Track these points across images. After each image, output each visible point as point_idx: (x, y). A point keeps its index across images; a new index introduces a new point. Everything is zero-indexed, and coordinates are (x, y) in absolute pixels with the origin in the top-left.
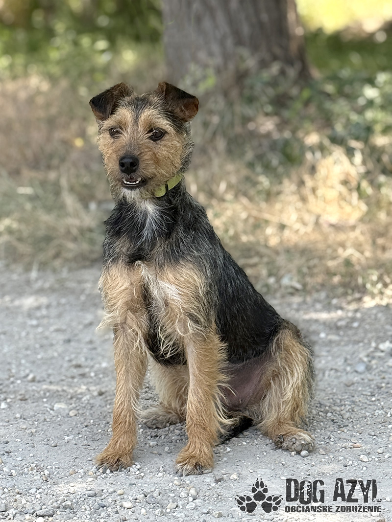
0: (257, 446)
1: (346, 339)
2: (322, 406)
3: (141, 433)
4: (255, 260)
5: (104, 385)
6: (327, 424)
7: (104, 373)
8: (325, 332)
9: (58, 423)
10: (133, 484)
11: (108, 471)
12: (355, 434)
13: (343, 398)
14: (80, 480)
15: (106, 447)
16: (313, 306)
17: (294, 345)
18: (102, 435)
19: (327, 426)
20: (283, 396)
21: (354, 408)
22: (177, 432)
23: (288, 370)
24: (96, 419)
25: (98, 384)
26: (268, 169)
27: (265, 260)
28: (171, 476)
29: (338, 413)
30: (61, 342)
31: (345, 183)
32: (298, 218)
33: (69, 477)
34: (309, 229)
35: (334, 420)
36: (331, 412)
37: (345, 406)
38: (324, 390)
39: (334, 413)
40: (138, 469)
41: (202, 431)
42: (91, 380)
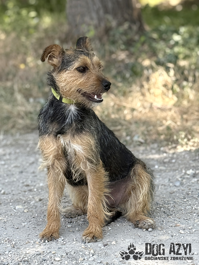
0: (125, 226)
1: (169, 168)
2: (158, 204)
3: (63, 221)
4: (119, 127)
5: (42, 195)
6: (161, 214)
7: (41, 189)
8: (157, 165)
9: (19, 216)
10: (60, 248)
11: (46, 241)
12: (176, 219)
13: (169, 200)
14: (32, 246)
15: (45, 229)
16: (151, 151)
17: (143, 173)
18: (42, 222)
19: (162, 215)
20: (138, 200)
21: (175, 205)
22: (82, 220)
23: (140, 186)
24: (39, 213)
25: (39, 195)
26: (124, 79)
27: (124, 127)
28: (80, 243)
29: (167, 208)
30: (18, 173)
31: (165, 86)
32: (141, 105)
33: (26, 245)
34: (147, 110)
35: (165, 212)
36: (163, 208)
37: (170, 204)
38: (159, 196)
39: (165, 208)
40: (62, 240)
41: (96, 219)
42: (35, 193)
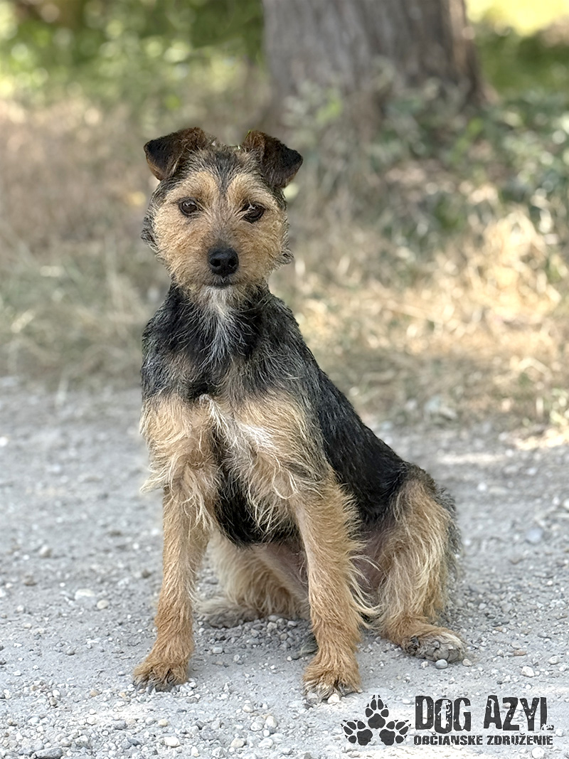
0: (372, 653)
1: (517, 492)
2: (473, 593)
3: (200, 634)
4: (388, 375)
5: (152, 562)
6: (477, 621)
7: (153, 545)
8: (485, 482)
9: (79, 620)
10: (183, 711)
12: (518, 635)
13: (506, 581)
14: (106, 704)
15: (147, 656)
16: (471, 443)
17: (428, 505)
18: (143, 637)
19: (479, 623)
20: (415, 581)
21: (520, 596)
22: (255, 632)
24: (136, 613)
25: (144, 561)
26: (412, 238)
27: (404, 375)
28: (241, 698)
29: (496, 603)
30: (94, 499)
31: (528, 259)
32: (455, 313)
33: (90, 701)
34: (472, 327)
35: (488, 614)
36: (485, 603)
37: (507, 593)
38: (478, 570)
39: (490, 604)
40: (192, 688)
41: (336, 631)
42: (133, 555)
